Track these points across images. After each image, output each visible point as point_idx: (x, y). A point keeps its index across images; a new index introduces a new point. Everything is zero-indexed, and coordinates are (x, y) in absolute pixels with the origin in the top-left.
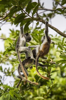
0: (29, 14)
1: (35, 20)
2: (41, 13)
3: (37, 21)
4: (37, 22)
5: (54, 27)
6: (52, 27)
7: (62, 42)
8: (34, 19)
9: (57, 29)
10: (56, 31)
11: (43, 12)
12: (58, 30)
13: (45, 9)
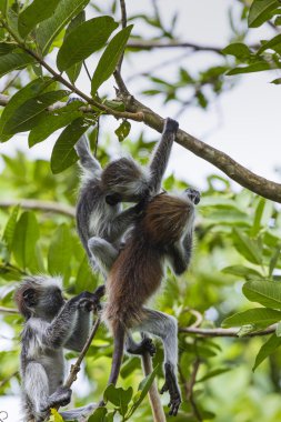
0: (73, 82)
1: (108, 113)
2: (166, 64)
3: (117, 117)
4: (121, 121)
5: (211, 149)
6: (200, 145)
7: (251, 223)
8: (103, 109)
9: (227, 157)
10: (223, 168)
11: (177, 60)
12: (233, 163)
13: (186, 45)
